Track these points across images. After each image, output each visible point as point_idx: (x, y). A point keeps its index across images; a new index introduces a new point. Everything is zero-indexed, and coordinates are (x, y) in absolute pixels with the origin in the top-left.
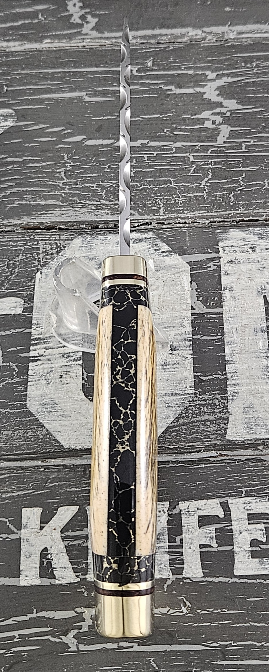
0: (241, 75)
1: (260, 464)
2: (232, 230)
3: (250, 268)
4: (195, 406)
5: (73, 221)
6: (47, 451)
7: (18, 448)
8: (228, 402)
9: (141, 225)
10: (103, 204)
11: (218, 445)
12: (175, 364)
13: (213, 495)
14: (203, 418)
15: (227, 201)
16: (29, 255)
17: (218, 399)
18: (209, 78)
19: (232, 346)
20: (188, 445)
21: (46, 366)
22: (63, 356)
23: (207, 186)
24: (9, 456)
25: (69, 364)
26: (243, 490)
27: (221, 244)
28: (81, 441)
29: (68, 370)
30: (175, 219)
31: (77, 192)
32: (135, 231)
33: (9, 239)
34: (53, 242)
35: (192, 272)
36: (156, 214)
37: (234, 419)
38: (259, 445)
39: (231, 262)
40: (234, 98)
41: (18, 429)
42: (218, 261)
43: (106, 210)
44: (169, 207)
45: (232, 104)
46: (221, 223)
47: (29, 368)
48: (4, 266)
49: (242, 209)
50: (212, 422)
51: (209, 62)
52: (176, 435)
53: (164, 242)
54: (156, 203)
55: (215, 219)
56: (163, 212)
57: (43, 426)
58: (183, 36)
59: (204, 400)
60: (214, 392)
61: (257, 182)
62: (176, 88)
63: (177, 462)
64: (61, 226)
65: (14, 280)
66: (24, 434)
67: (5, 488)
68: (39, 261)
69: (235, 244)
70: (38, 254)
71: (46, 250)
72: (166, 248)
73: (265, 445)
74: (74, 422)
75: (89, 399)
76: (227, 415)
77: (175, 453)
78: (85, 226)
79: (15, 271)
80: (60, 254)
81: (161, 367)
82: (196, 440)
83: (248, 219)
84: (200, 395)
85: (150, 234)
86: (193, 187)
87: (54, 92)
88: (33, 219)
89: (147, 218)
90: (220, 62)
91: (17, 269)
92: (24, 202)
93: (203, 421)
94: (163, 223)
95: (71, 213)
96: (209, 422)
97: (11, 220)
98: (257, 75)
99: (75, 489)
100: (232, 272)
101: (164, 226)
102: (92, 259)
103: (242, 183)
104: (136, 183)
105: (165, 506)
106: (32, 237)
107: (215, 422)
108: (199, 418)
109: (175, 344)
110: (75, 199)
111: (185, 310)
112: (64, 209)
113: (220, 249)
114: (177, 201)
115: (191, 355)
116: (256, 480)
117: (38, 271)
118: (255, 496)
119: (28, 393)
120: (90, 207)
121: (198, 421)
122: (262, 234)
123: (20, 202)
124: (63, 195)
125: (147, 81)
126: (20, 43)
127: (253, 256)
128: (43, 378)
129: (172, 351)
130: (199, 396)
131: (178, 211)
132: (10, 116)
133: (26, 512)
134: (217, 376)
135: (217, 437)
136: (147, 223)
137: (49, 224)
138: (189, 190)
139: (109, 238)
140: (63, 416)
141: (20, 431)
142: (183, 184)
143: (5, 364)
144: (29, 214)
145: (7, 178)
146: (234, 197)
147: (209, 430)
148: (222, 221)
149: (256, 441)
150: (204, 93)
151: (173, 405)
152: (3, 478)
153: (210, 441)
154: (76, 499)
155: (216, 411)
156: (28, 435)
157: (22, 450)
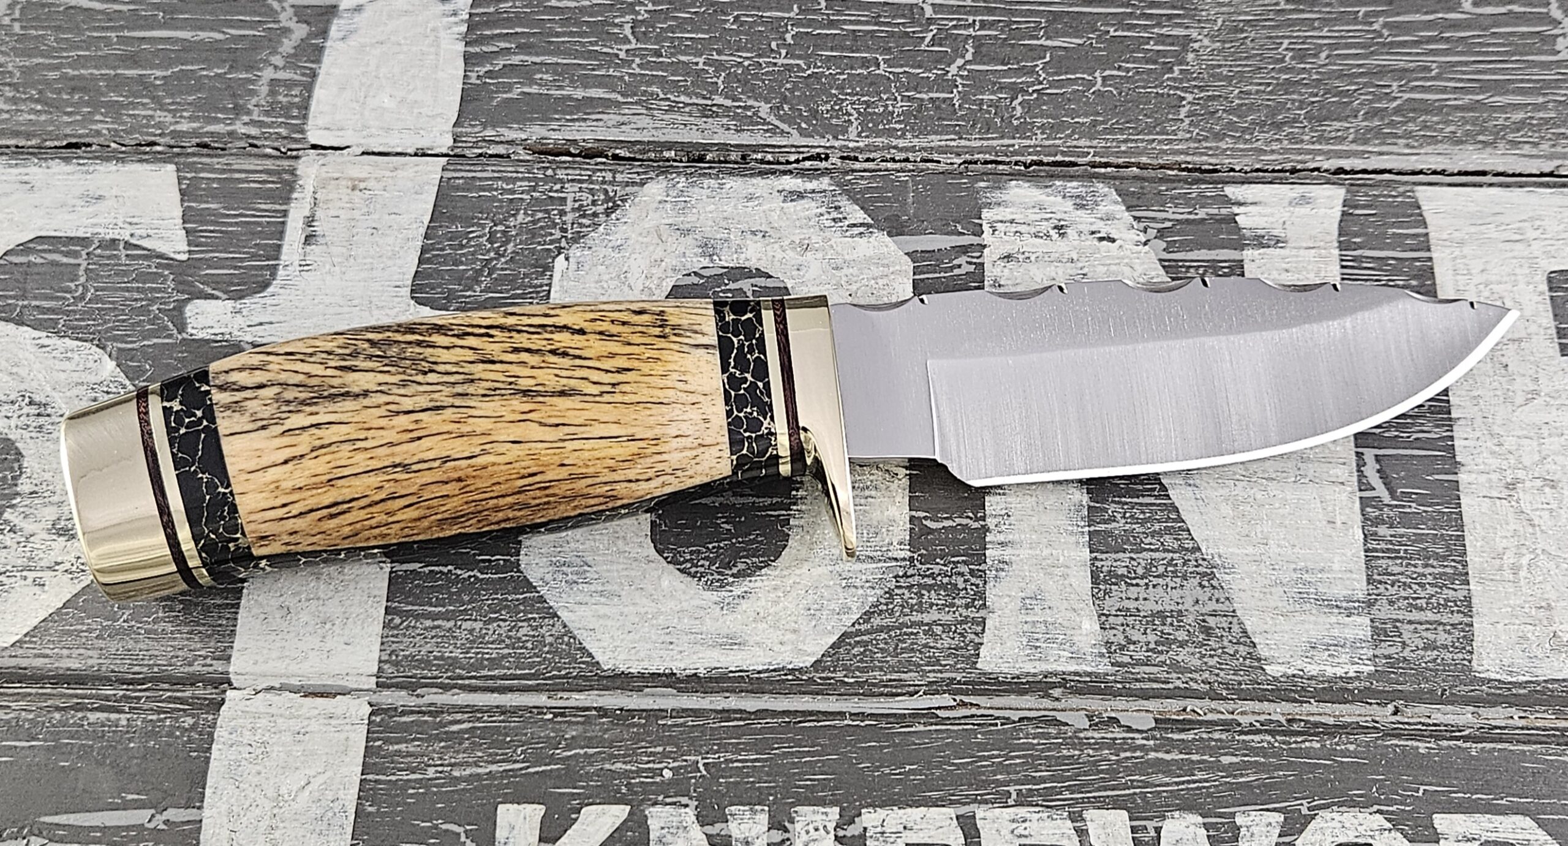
1: (1053, 731)
2: (1014, 183)
3: (1053, 274)
4: (909, 588)
5: (646, 139)
6: (563, 672)
7: (495, 663)
8: (986, 583)
9: (804, 159)
10: (719, 106)
11: (959, 683)
12: (868, 488)
13: (941, 799)
14: (926, 618)
15: (1006, 115)
16: (540, 215)
17: (962, 574)
20: (889, 677)
23: (961, 77)
24: (474, 681)
26: (1011, 789)
27: (985, 214)
28: (642, 655)
30: (883, 149)
31: (660, 73)
32: (790, 172)
33: (496, 175)
34: (597, 187)
35: (917, 277)
36: (840, 137)
37: (997, 624)
38: (1054, 685)
39: (1008, 257)
41: (496, 619)
42: (978, 254)
43: (725, 121)
44: (872, 121)
46: (989, 166)
48: (480, 237)
49: (1040, 136)
50: (947, 629)
52: (862, 653)
53: (856, 202)
54: (841, 109)
55: (976, 156)
56: (855, 133)
57: (555, 615)
59: (932, 576)
60: (955, 559)
61: (1078, 75)
63: (861, 716)
64: (618, 151)
65: (502, 269)
66: (510, 631)
67: (461, 756)
68: (565, 230)
69: (1018, 217)
70: (562, 213)
71: (581, 206)
72: (860, 216)
73: (1066, 688)
74: (626, 610)
75: (666, 558)
76: (982, 613)
77: (856, 694)
78: (673, 153)
79: (505, 250)
80: (613, 216)
82: (908, 666)
83: (1052, 159)
84: (921, 563)
85: (825, 183)
86: (928, 78)
88: (554, 130)
89: (818, 143)
91: (512, 244)
92: (534, 89)
93: (927, 624)
94: (856, 159)
95: (644, 121)
96: (940, 628)
97: (502, 130)
99: (624, 766)
100: (1009, 282)
101: (857, 166)
102: (686, 232)
103: (1044, 75)
104: (798, 62)
105: (830, 817)
106: (550, 172)
107: (953, 628)
108: (917, 617)
110: (655, 89)
112: (627, 111)
113: (986, 227)
114: (890, 108)
116: (1043, 768)
117: (559, 253)
118: (1037, 805)
120: (687, 109)
121: (913, 624)
122: (1082, 198)
123: (527, 90)
124: (627, 78)
127: (1059, 246)
130: (920, 566)
131: (891, 133)
133: (506, 813)
134: (965, 521)
135: (956, 663)
136: (819, 154)
137: (590, 145)
138: (917, 84)
139: (728, 186)
140: (601, 593)
141: (501, 623)
142: (907, 69)
144: (546, 119)
145: (498, 31)
146: (1023, 108)
147: (939, 646)
148: (992, 162)
149: (1046, 677)
151: (858, 583)
152: (458, 732)
153: (941, 672)
154: (624, 790)
155: (957, 602)
156: (519, 635)
157: (504, 668)
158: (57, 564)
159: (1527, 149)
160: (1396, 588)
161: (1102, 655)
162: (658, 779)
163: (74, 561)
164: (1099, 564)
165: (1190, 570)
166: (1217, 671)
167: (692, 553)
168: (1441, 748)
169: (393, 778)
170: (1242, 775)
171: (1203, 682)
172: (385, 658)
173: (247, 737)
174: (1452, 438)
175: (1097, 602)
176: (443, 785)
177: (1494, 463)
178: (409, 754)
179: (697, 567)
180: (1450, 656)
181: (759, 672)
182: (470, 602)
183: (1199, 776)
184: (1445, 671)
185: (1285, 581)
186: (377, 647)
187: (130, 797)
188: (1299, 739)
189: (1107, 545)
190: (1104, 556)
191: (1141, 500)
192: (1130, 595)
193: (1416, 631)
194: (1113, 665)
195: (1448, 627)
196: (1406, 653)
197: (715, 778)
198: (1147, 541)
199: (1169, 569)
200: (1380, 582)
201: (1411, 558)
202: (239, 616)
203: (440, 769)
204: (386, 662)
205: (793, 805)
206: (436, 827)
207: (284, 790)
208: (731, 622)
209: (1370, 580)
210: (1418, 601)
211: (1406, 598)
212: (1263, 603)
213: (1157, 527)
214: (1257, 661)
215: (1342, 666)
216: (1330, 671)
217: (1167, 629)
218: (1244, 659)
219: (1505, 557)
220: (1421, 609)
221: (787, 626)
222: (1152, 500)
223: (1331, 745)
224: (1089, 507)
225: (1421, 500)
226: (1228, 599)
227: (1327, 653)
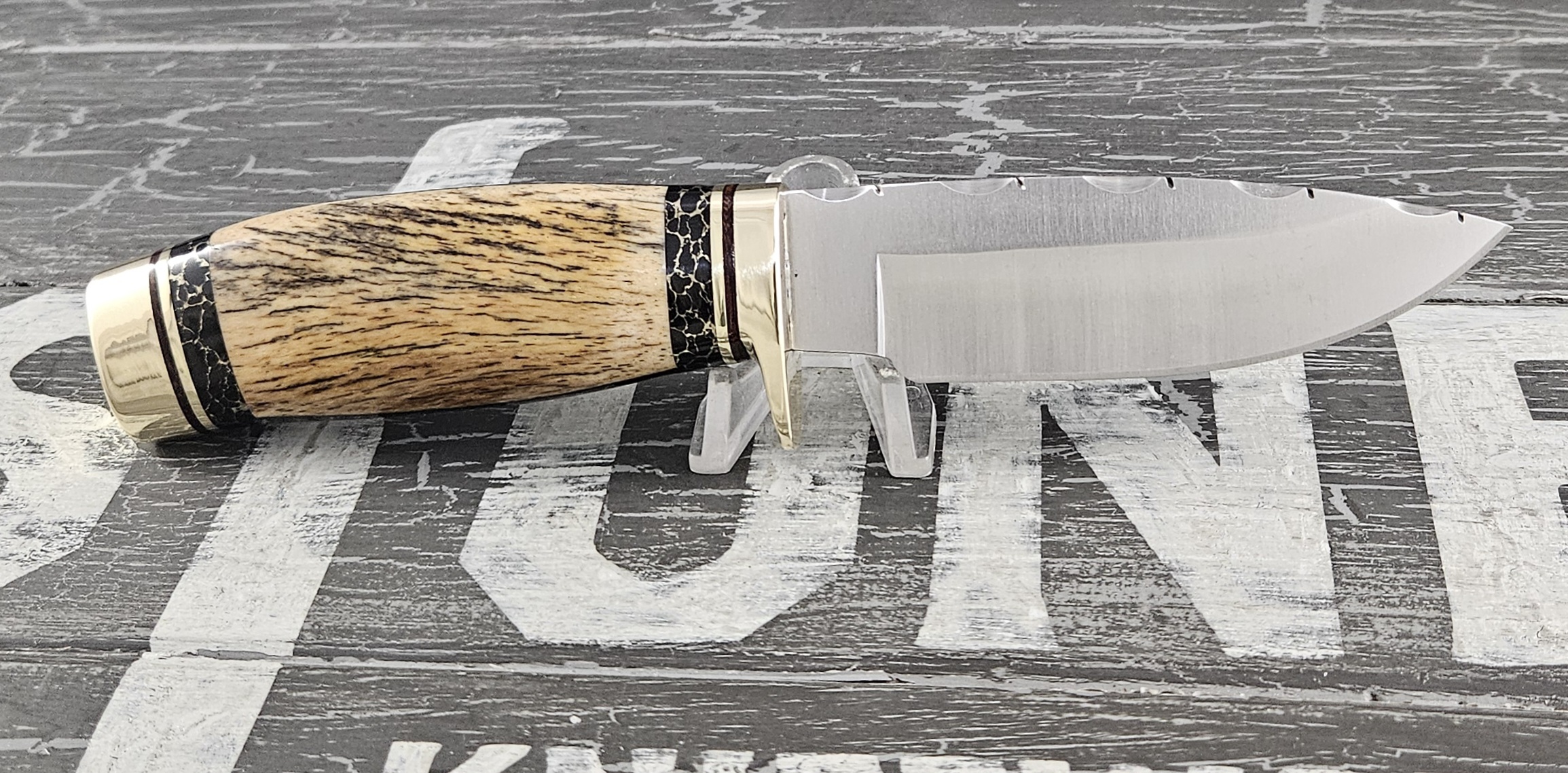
0: (1039, 88)
4: (851, 581)
6: (484, 643)
7: (417, 633)
8: (930, 578)
11: (896, 659)
12: (818, 507)
13: (864, 747)
14: (866, 605)
18: (971, 89)
19: (957, 483)
20: (821, 650)
21: (521, 495)
22: (565, 481)
24: (391, 650)
25: (575, 494)
26: (942, 741)
28: (567, 628)
29: (570, 505)
37: (939, 610)
40: (1019, 118)
41: (428, 599)
45: (1016, 126)
47: (484, 497)
50: (886, 612)
51: (977, 69)
52: (795, 631)
57: (487, 597)
58: (930, 36)
59: (876, 573)
60: (901, 561)
62: (901, 100)
66: (438, 608)
67: (364, 702)
73: (1010, 667)
74: (560, 594)
75: (606, 556)
76: (925, 602)
77: (786, 669)
81: (784, 510)
82: (843, 642)
84: (866, 563)
87: (654, 99)
90: (999, 70)
93: (866, 610)
96: (879, 613)
98: (1072, 89)
99: (532, 714)
105: (743, 760)
107: (893, 613)
108: (856, 604)
109: (824, 474)
111: (859, 420)
115: (859, 493)
116: (978, 725)
118: (969, 755)
119: (468, 538)
121: (852, 609)
125: (844, 91)
126: (606, 38)
128: (511, 514)
129: (816, 484)
130: (863, 566)
132: (557, 127)
133: (400, 751)
134: (913, 533)
135: (893, 641)
140: (536, 582)
141: (431, 603)
143: (431, 488)
147: (877, 627)
149: (987, 654)
150: (959, 109)
151: (799, 577)
152: (366, 684)
153: (876, 647)
154: (527, 733)
155: (899, 593)
156: (446, 612)
157: (426, 637)
158: (11, 555)
159: (1488, 280)
160: (1366, 588)
161: (1049, 637)
162: (565, 725)
163: (28, 553)
164: (1050, 566)
165: (1146, 572)
166: (1172, 652)
167: (632, 553)
168: (1418, 718)
169: (291, 718)
170: (1196, 735)
171: (1157, 661)
172: (307, 626)
173: (153, 682)
174: (1423, 478)
175: (1047, 595)
176: (340, 725)
177: (1468, 496)
178: (312, 700)
179: (635, 562)
180: (1428, 644)
181: (686, 645)
182: (403, 586)
183: (1149, 734)
184: (1422, 655)
185: (1245, 582)
186: (303, 618)
187: (20, 728)
188: (1261, 707)
189: (1059, 551)
190: (1055, 560)
191: (1097, 519)
192: (1080, 590)
193: (1389, 623)
194: (1060, 644)
195: (1424, 621)
196: (1379, 640)
197: (624, 725)
198: (1101, 549)
199: (1123, 571)
200: (1349, 584)
201: (1382, 567)
202: (173, 595)
203: (340, 712)
204: (307, 631)
205: (704, 749)
206: (324, 759)
207: (176, 727)
208: (664, 605)
209: (1337, 582)
210: (1391, 600)
211: (1377, 597)
212: (1224, 598)
213: (1112, 539)
214: (1217, 646)
215: (1309, 650)
216: (1295, 654)
217: (1118, 617)
218: (1202, 642)
219: (1484, 567)
220: (1394, 605)
221: (720, 609)
222: (1109, 520)
223: (1296, 712)
224: (1043, 524)
225: (1390, 523)
226: (1185, 594)
227: (1292, 639)
